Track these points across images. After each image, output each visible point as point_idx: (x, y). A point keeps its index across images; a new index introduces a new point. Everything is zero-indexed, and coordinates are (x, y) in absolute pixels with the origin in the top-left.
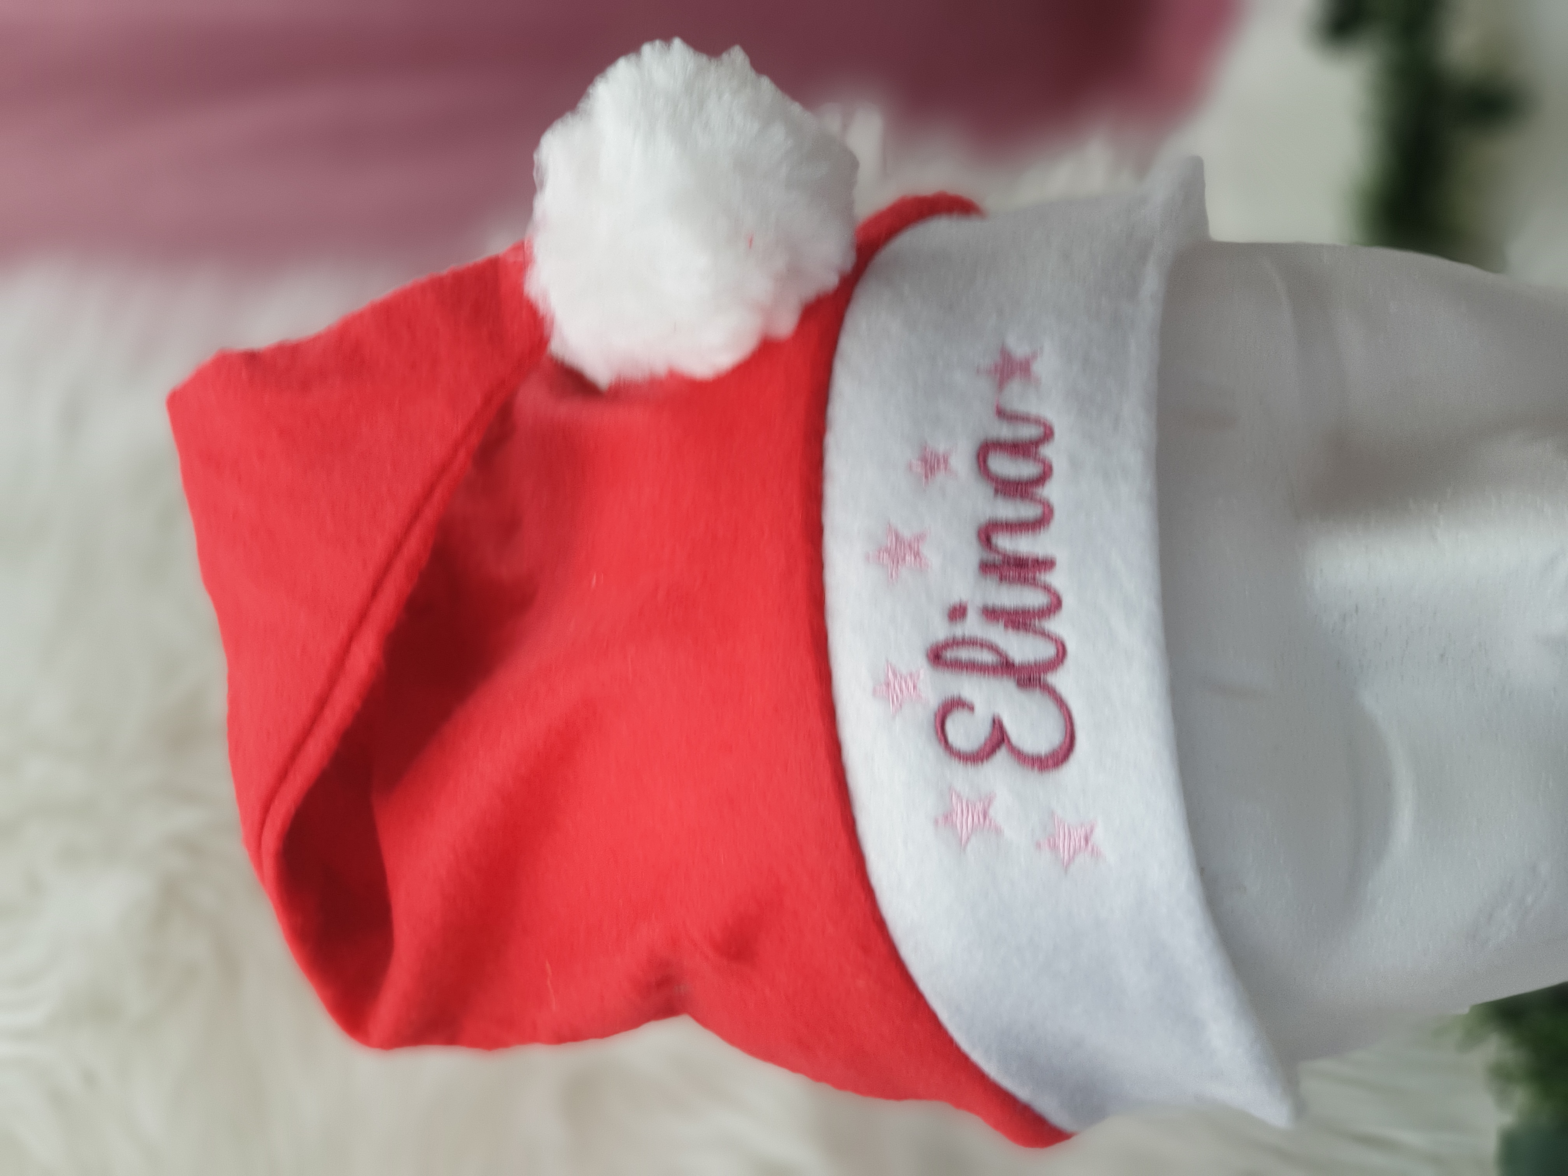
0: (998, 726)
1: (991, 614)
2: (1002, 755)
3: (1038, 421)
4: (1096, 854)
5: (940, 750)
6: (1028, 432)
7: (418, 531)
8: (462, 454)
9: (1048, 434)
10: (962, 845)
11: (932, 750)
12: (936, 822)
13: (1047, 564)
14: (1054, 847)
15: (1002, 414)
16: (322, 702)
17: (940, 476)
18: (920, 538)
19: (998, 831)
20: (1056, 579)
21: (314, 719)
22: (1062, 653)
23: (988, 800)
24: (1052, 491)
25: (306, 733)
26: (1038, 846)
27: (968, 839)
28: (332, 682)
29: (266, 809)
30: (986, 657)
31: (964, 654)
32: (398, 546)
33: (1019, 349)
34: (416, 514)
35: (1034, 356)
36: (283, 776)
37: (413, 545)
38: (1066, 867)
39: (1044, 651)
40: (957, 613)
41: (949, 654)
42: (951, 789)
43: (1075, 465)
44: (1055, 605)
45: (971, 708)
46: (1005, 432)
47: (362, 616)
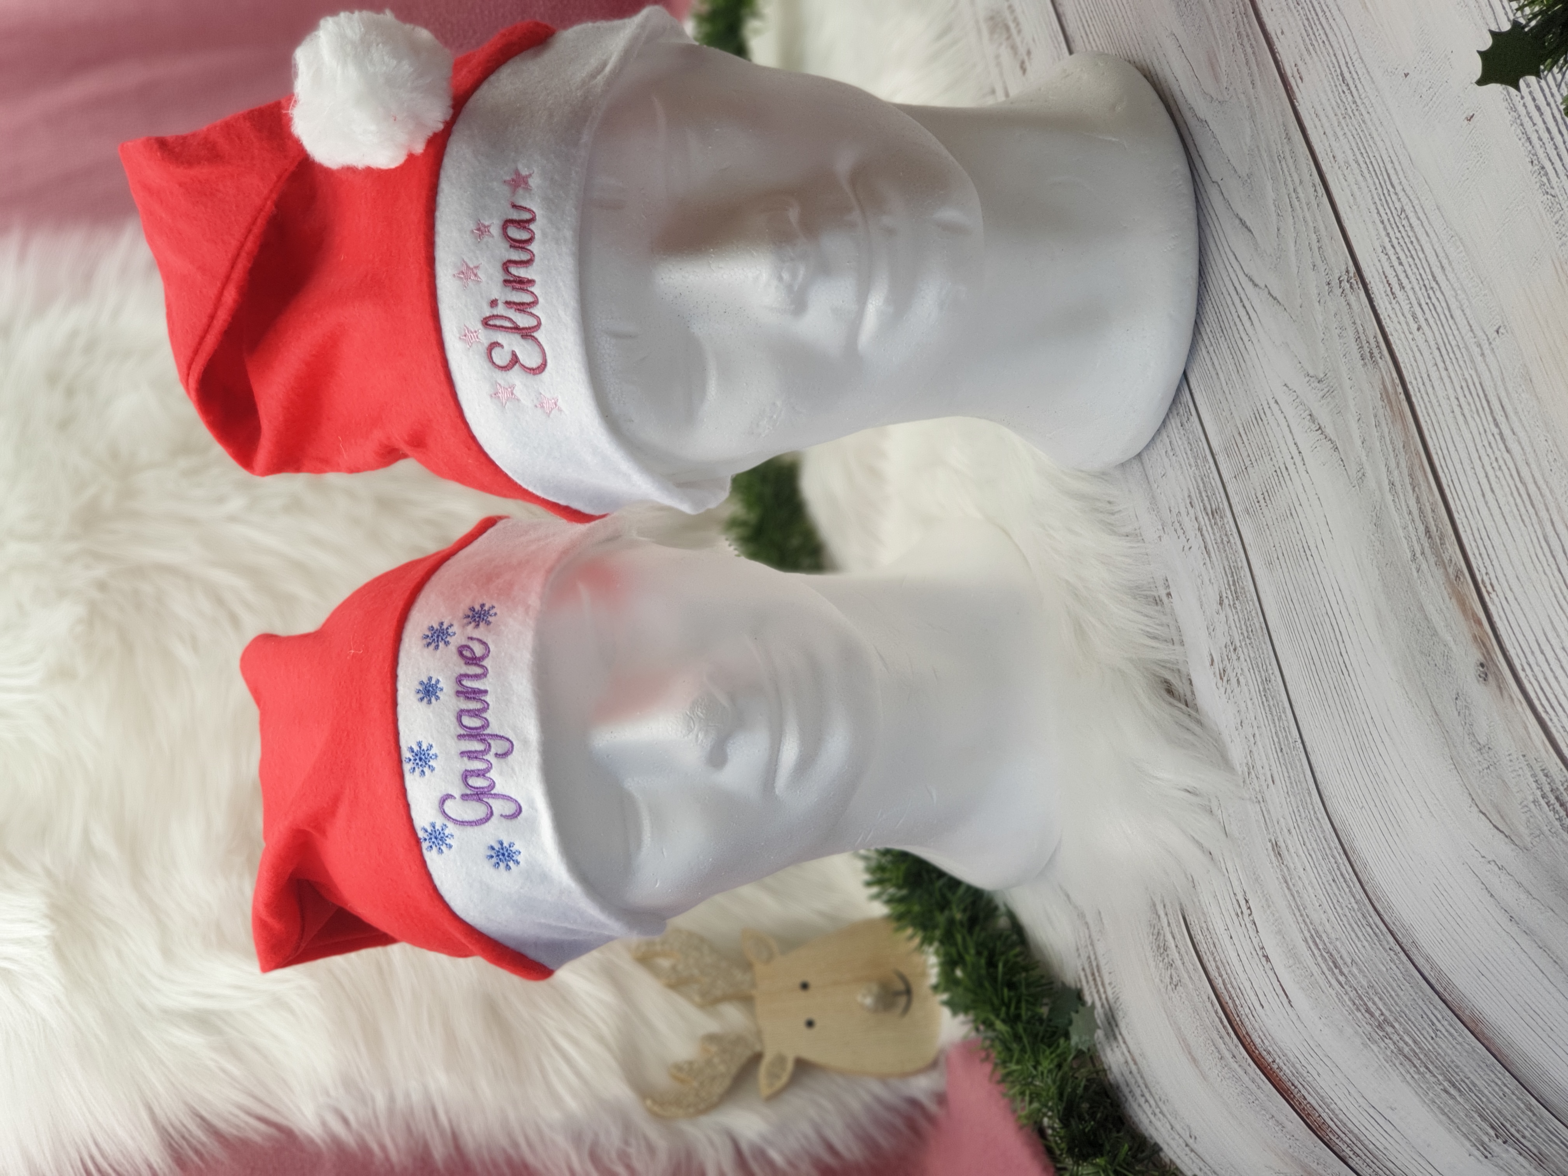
0: (514, 355)
1: (508, 303)
2: (517, 367)
3: (530, 211)
4: (560, 410)
5: (490, 365)
6: (526, 216)
7: (251, 238)
8: (269, 203)
9: (532, 220)
10: (503, 406)
11: (487, 365)
12: (491, 396)
13: (531, 282)
14: (542, 407)
15: (514, 206)
16: (212, 317)
17: (486, 238)
18: (477, 267)
19: (518, 400)
20: (535, 289)
21: (209, 326)
22: (539, 324)
23: (513, 387)
24: (534, 247)
25: (206, 331)
26: (536, 406)
27: (506, 403)
28: (216, 308)
29: (189, 368)
30: (508, 324)
31: (498, 322)
32: (242, 245)
33: (524, 172)
34: (249, 231)
35: (530, 175)
36: (196, 352)
37: (249, 245)
38: (548, 415)
39: (533, 322)
40: (494, 303)
41: (491, 323)
42: (496, 382)
43: (545, 235)
44: (535, 303)
45: (502, 346)
46: (515, 215)
47: (228, 278)
